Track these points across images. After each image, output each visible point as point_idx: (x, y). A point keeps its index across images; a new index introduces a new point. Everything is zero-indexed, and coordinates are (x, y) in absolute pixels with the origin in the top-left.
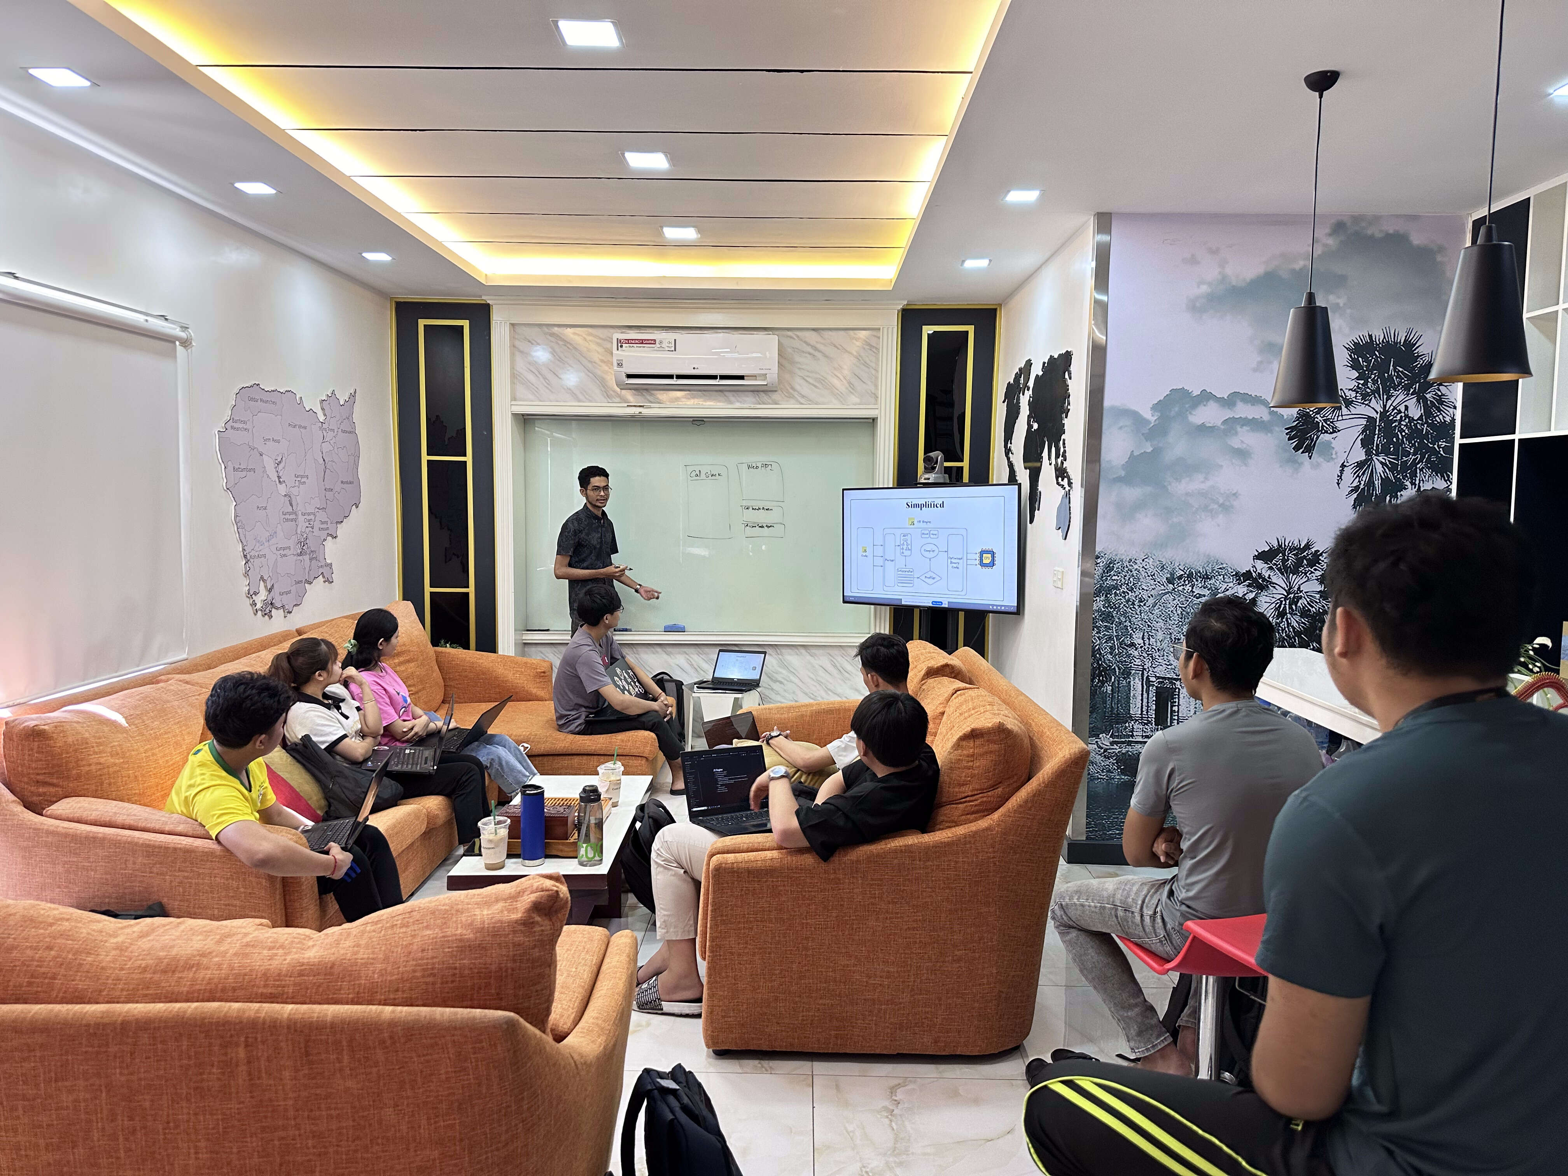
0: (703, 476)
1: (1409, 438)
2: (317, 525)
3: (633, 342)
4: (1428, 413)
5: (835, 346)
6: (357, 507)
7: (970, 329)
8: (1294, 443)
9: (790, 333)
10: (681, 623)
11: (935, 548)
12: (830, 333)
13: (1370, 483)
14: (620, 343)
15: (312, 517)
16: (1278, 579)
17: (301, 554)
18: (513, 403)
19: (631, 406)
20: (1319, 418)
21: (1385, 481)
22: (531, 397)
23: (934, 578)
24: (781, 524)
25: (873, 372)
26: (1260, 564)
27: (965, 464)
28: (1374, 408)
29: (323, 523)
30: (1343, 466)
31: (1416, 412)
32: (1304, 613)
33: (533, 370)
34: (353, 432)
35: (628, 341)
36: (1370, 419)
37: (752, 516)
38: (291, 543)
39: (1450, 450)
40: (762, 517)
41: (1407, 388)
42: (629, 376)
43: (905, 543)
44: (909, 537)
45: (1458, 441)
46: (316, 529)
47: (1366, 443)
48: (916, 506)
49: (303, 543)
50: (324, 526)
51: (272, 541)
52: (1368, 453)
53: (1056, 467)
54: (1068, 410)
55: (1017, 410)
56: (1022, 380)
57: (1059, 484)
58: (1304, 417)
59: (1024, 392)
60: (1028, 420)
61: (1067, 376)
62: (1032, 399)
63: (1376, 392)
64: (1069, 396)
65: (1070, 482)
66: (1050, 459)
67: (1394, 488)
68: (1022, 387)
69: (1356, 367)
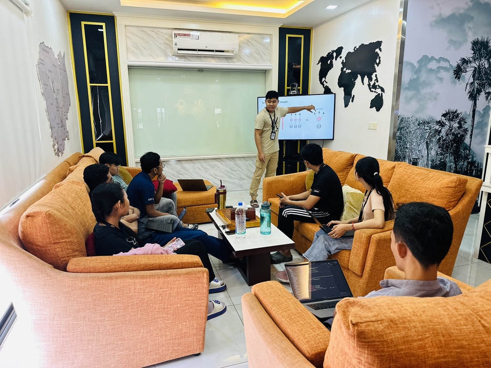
1: (484, 74)
4: (490, 66)
5: (255, 40)
6: (70, 106)
8: (455, 76)
12: (253, 35)
13: (473, 90)
14: (176, 35)
15: (62, 109)
16: (447, 123)
17: (62, 127)
18: (128, 60)
20: (462, 67)
21: (477, 89)
22: (135, 58)
25: (269, 51)
26: (443, 118)
27: (301, 88)
28: (475, 65)
30: (467, 84)
31: (487, 66)
32: (453, 134)
33: (136, 46)
35: (179, 35)
36: (475, 68)
41: (485, 57)
42: (179, 49)
46: (63, 116)
47: (474, 76)
50: (65, 114)
51: (56, 120)
52: (474, 80)
53: (369, 85)
54: (379, 63)
55: (331, 66)
56: (335, 54)
57: (372, 91)
58: (459, 66)
59: (336, 60)
60: (342, 69)
61: (377, 50)
62: (344, 61)
63: (477, 58)
64: (380, 58)
65: (383, 90)
66: (363, 82)
67: (479, 91)
68: (334, 57)
69: (473, 49)
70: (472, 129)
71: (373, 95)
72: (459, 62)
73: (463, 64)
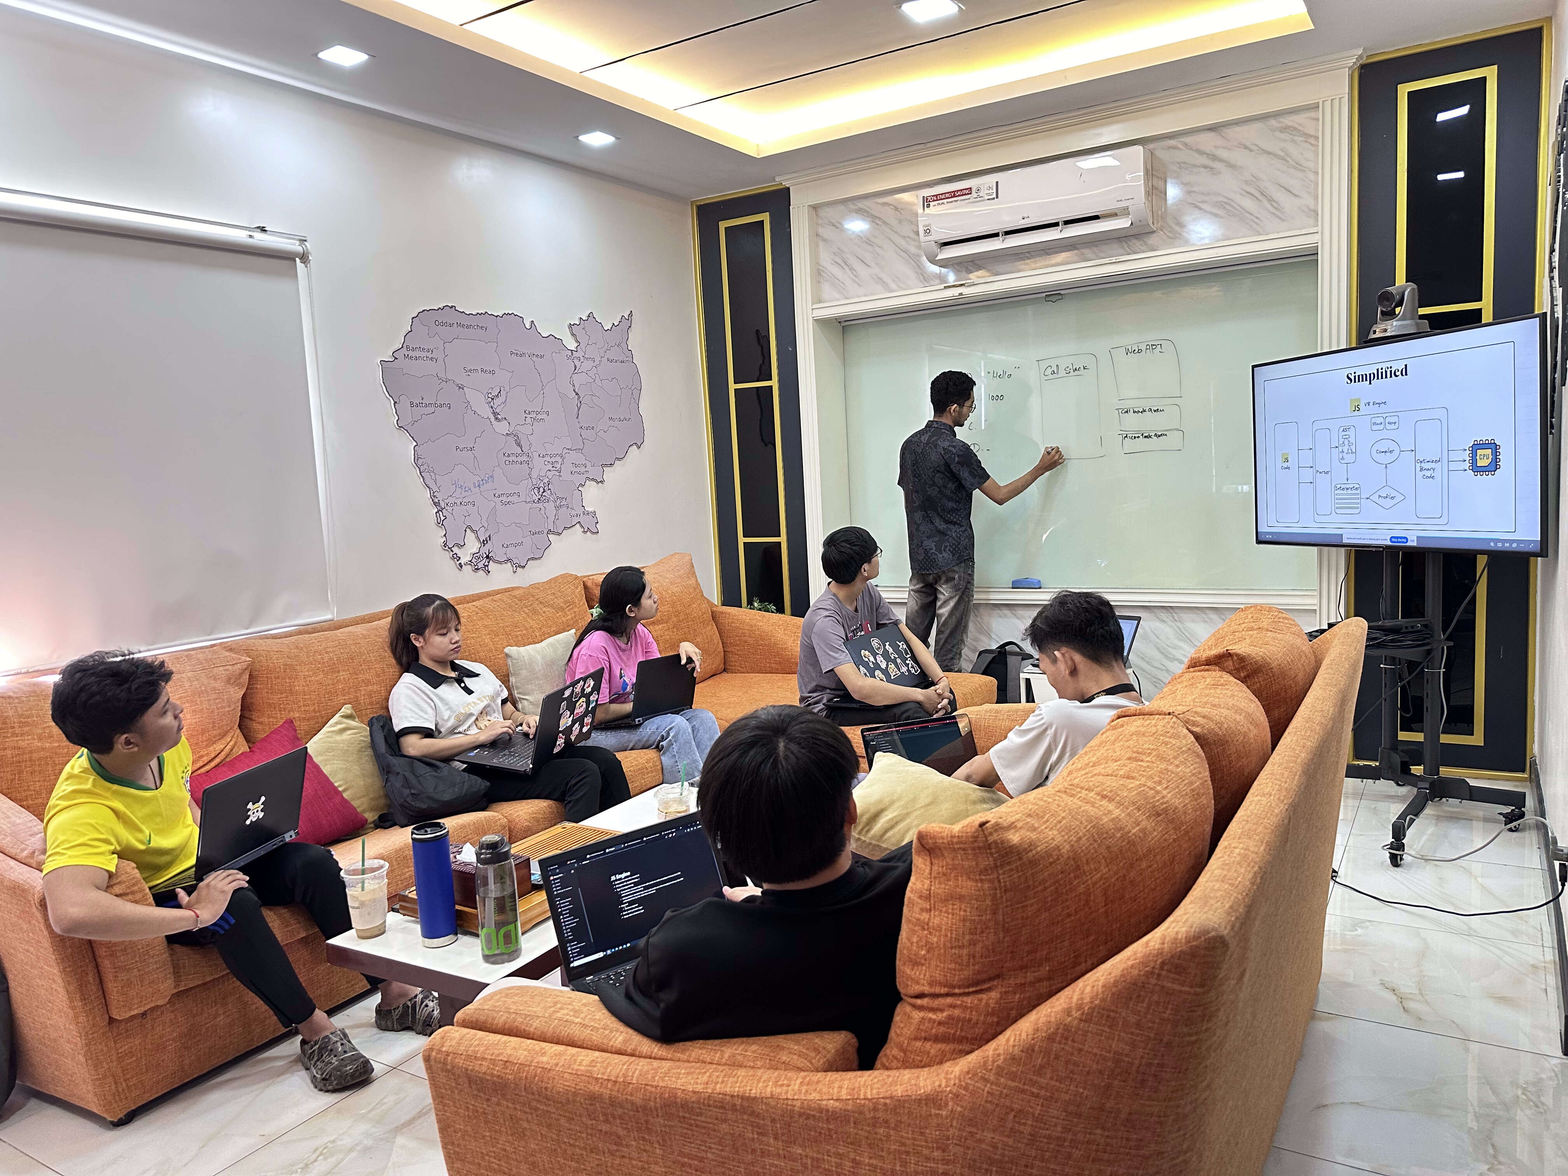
0: (1062, 373)
2: (567, 468)
3: (943, 197)
5: (1246, 148)
6: (639, 447)
9: (1172, 142)
10: (1035, 576)
11: (1393, 446)
12: (1237, 129)
14: (927, 203)
17: (540, 501)
18: (816, 306)
19: (950, 287)
22: (835, 295)
23: (1392, 498)
24: (1177, 430)
25: (1312, 176)
29: (580, 465)
33: (839, 261)
34: (628, 361)
35: (937, 197)
37: (1133, 423)
38: (521, 488)
40: (1149, 423)
42: (943, 245)
43: (1346, 442)
44: (1351, 432)
46: (565, 473)
48: (1361, 378)
49: (542, 489)
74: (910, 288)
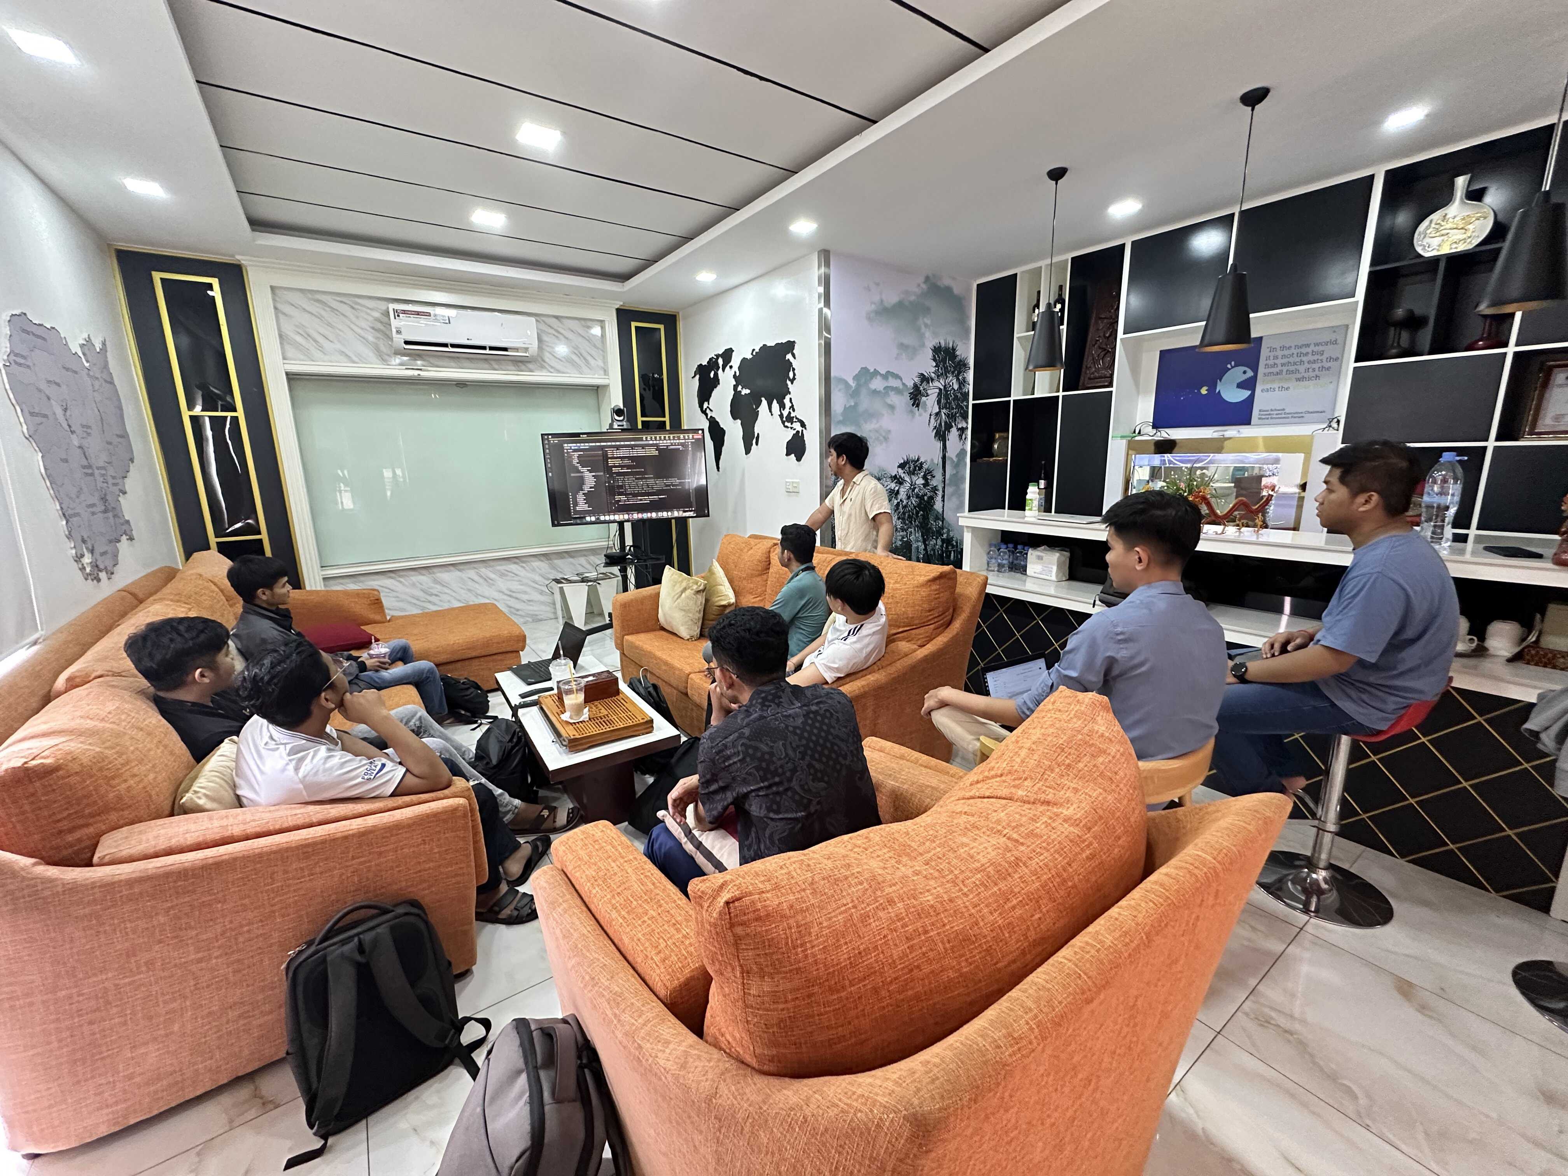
1: (954, 400)
2: (111, 481)
3: (409, 312)
4: (960, 388)
5: (572, 331)
7: (662, 327)
8: (912, 402)
12: (567, 321)
13: (940, 424)
14: (397, 313)
15: (103, 472)
16: (907, 478)
17: (106, 511)
18: (285, 361)
19: (410, 370)
20: (921, 389)
21: (946, 422)
22: (302, 357)
25: (601, 352)
26: (900, 470)
27: (667, 419)
28: (939, 384)
29: (114, 478)
30: (931, 415)
31: (956, 387)
32: (917, 496)
33: (302, 332)
34: (111, 383)
35: (405, 313)
36: (940, 389)
38: (95, 500)
39: (967, 407)
41: (953, 373)
42: (407, 343)
45: (971, 402)
46: (110, 486)
47: (939, 402)
49: (104, 499)
50: (115, 481)
51: (82, 497)
52: (940, 408)
53: (781, 416)
54: (794, 379)
55: (716, 382)
56: (720, 361)
57: (787, 427)
58: (916, 386)
59: (723, 370)
60: (735, 387)
61: (789, 356)
62: (738, 374)
63: (942, 374)
64: (794, 370)
65: (803, 425)
66: (771, 411)
67: (948, 427)
68: (721, 365)
69: (934, 360)
70: (944, 487)
71: (790, 434)
72: (917, 380)
73: (922, 382)
74: (371, 363)
